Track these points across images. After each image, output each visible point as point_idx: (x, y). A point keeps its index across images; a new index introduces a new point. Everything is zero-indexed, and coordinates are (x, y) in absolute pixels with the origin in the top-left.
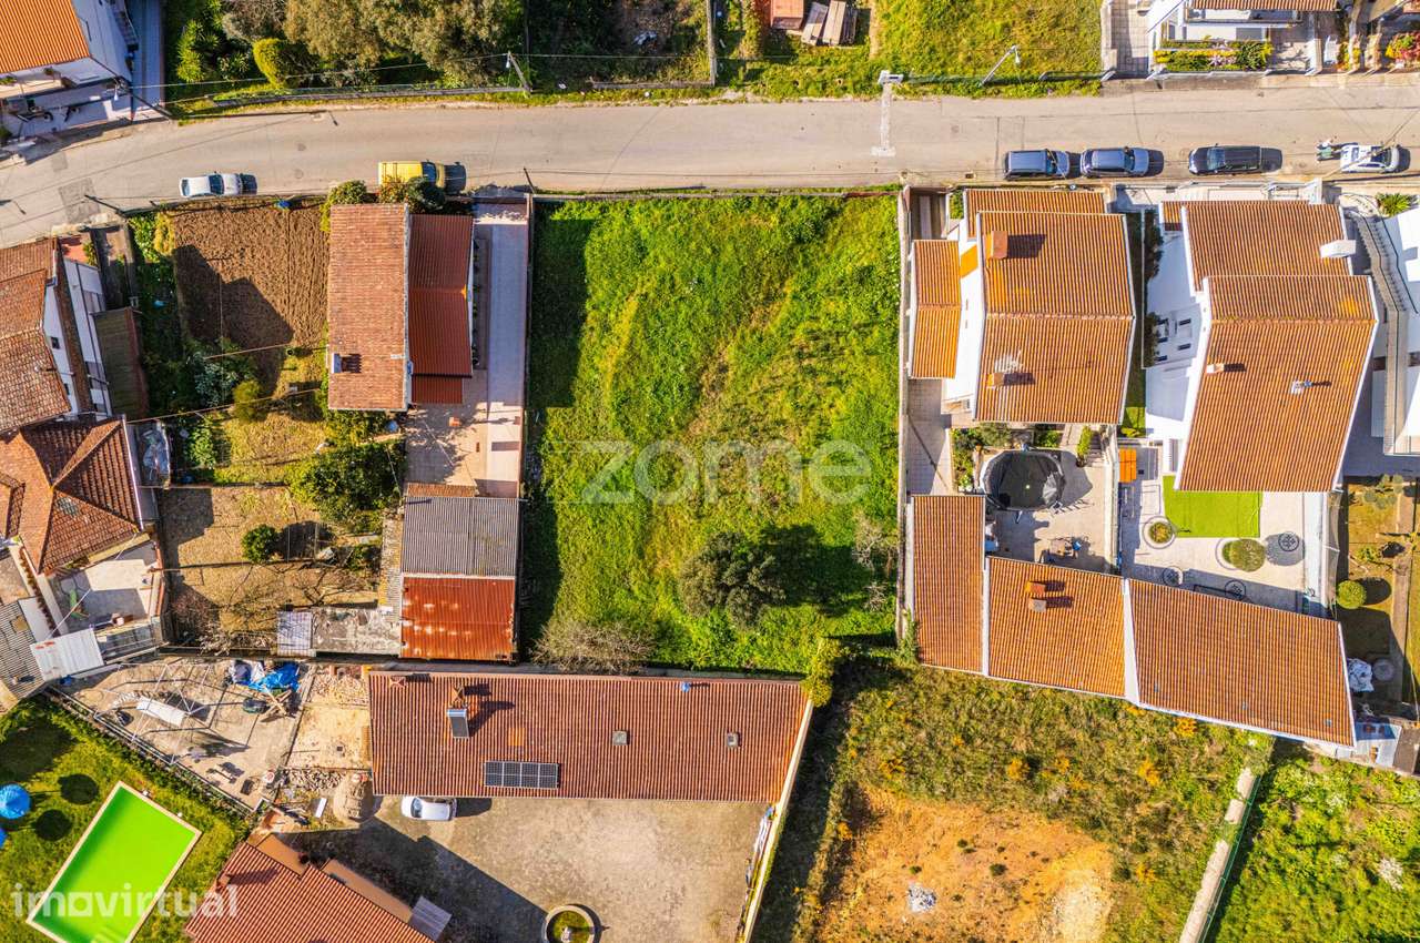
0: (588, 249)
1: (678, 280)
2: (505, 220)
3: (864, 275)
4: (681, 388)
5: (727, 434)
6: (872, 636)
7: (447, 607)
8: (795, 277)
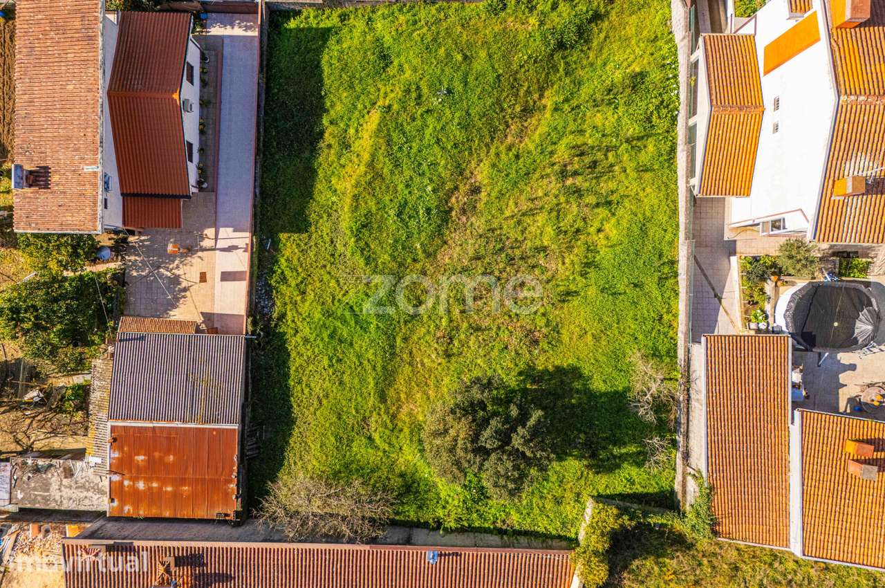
0: (325, 58)
1: (425, 90)
2: (237, 31)
3: (637, 81)
4: (428, 211)
5: (479, 263)
6: (647, 494)
7: (161, 459)
8: (556, 87)
